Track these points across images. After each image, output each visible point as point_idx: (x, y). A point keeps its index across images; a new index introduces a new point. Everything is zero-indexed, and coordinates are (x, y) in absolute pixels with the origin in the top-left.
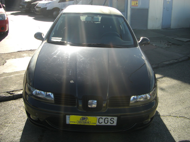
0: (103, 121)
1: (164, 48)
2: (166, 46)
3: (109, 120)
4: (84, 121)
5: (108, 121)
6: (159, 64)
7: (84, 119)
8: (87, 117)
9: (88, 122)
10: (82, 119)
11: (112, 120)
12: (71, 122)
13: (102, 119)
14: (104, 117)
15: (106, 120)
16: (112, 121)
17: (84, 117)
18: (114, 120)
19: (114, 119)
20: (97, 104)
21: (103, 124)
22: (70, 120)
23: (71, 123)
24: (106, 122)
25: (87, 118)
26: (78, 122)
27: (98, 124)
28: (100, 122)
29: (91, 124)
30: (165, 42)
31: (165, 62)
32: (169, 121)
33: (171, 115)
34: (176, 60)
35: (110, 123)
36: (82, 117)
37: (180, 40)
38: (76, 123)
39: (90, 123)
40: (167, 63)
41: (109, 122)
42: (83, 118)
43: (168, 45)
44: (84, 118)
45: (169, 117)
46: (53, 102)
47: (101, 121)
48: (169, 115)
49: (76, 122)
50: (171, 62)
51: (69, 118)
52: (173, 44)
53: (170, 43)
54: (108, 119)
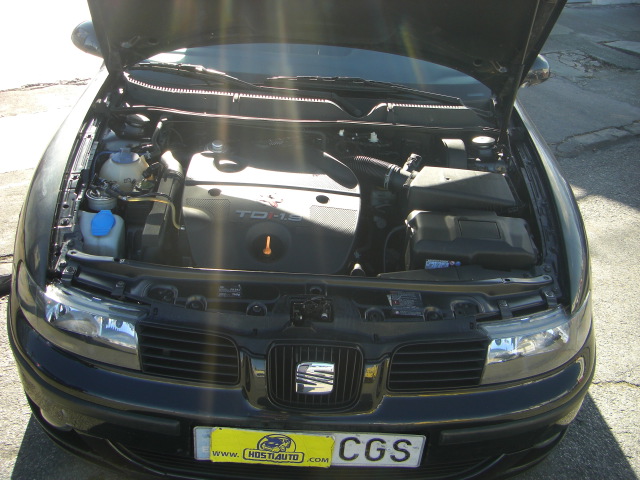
0: (361, 449)
1: (574, 79)
2: (581, 71)
3: (389, 446)
4: (276, 449)
5: (382, 452)
6: (558, 144)
7: (274, 442)
8: (289, 434)
9: (295, 457)
10: (267, 444)
11: (401, 445)
12: (217, 454)
13: (357, 441)
14: (364, 437)
15: (375, 445)
16: (402, 450)
17: (274, 434)
18: (408, 448)
19: (409, 443)
20: (335, 380)
21: (362, 461)
22: (211, 446)
23: (215, 459)
24: (374, 453)
25: (290, 439)
26: (247, 456)
27: (339, 462)
28: (347, 454)
29: (306, 464)
30: (575, 57)
31: (579, 135)
32: (622, 407)
33: (628, 379)
34: (621, 128)
35: (393, 458)
36: (267, 437)
37: (628, 48)
38: (239, 460)
39: (300, 459)
40: (589, 139)
41: (387, 455)
42: (270, 440)
43: (586, 67)
44: (278, 441)
45: (619, 386)
46: (136, 364)
47: (351, 449)
48: (618, 379)
49: (240, 454)
50: (604, 135)
51: (209, 436)
52: (606, 64)
53: (594, 59)
54: (383, 441)
